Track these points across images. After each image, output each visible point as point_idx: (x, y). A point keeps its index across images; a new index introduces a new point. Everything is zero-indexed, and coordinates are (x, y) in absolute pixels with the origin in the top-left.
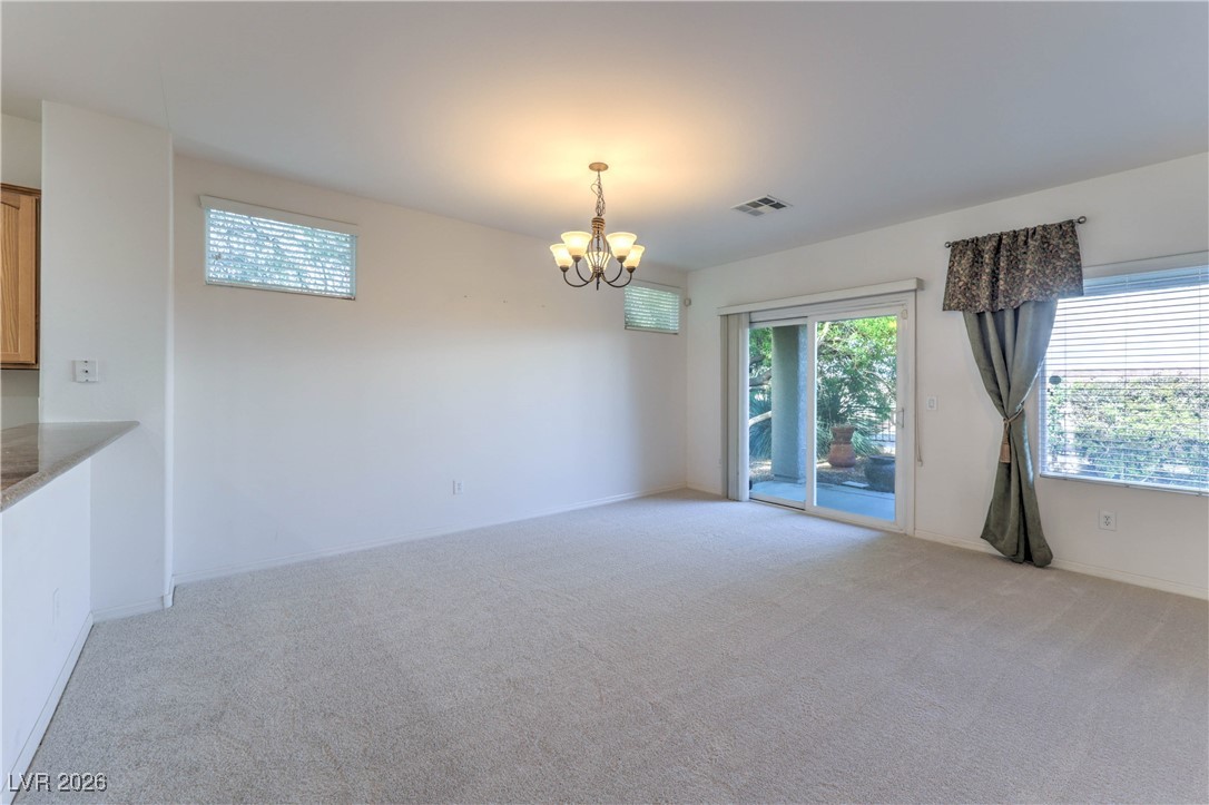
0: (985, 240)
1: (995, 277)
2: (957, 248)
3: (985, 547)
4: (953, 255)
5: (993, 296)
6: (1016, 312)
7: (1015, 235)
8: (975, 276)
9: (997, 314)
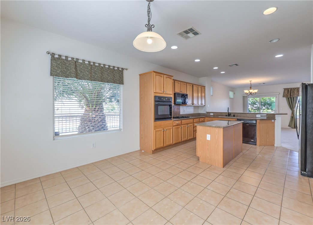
0: (289, 88)
1: (290, 93)
2: (285, 89)
3: (289, 127)
4: (284, 90)
5: (290, 96)
6: (293, 98)
7: (293, 88)
8: (288, 93)
9: (291, 98)
